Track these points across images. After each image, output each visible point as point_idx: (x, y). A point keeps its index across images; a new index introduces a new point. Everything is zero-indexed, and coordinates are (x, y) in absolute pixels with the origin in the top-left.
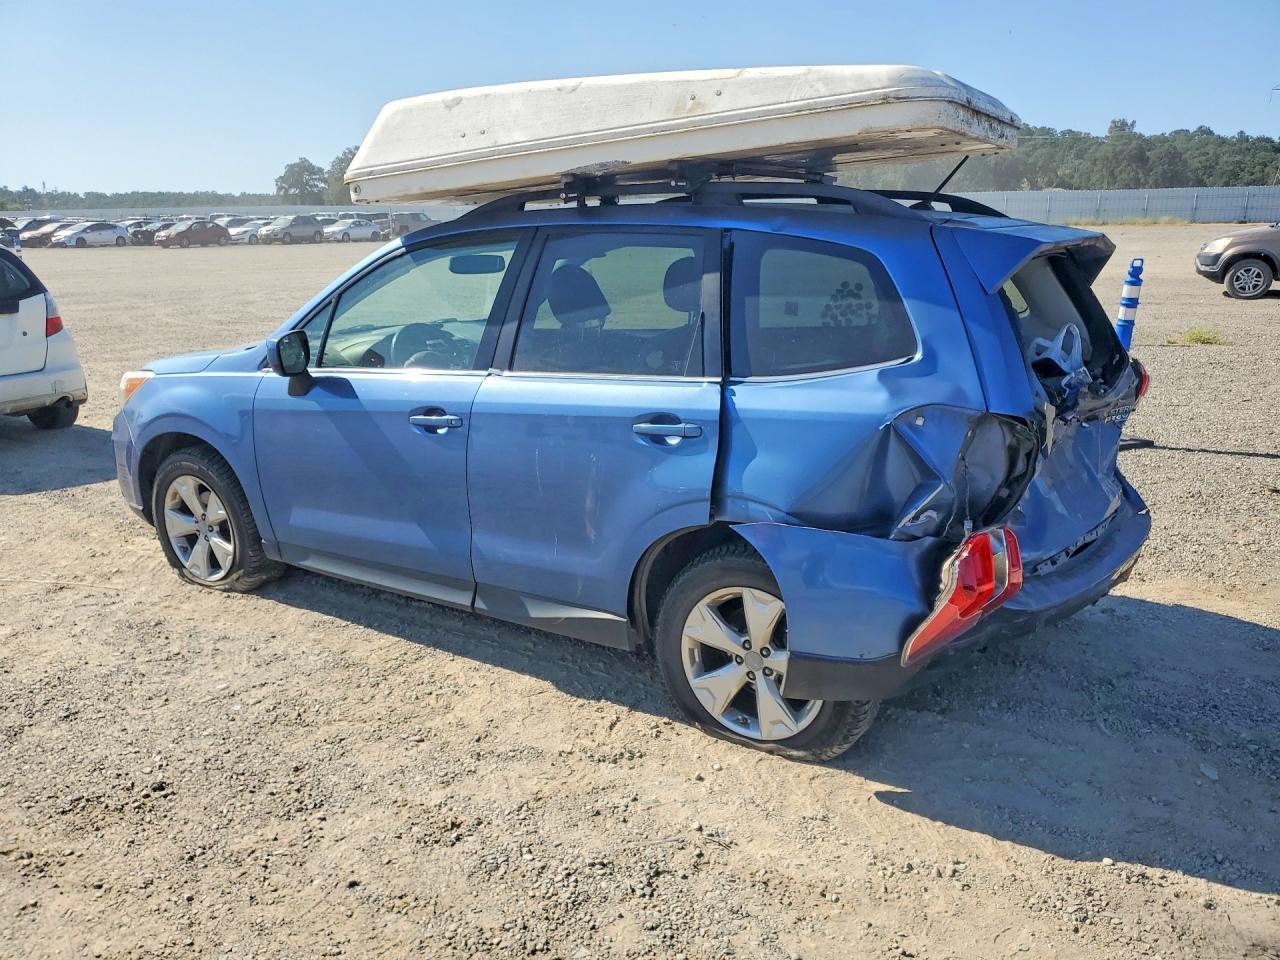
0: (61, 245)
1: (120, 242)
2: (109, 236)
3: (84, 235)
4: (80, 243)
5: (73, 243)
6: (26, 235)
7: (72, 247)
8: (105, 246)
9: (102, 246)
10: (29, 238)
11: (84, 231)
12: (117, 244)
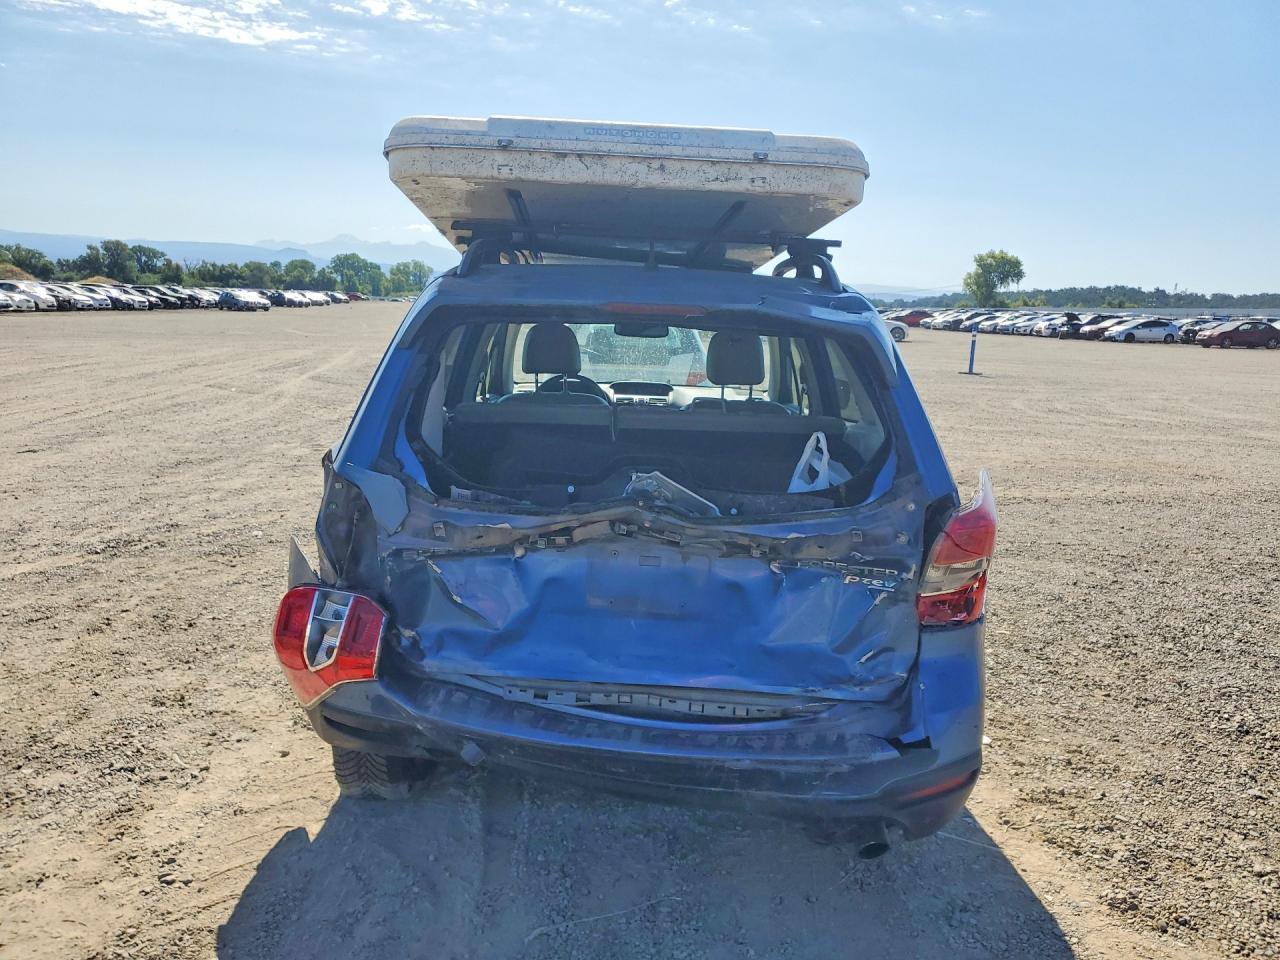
0: (1112, 339)
1: (1169, 340)
2: (1159, 333)
3: (1135, 332)
4: (1129, 338)
5: (1122, 338)
6: (1087, 329)
7: (1121, 341)
8: (1154, 342)
9: (1150, 342)
10: (1090, 332)
11: (1136, 327)
12: (1165, 342)
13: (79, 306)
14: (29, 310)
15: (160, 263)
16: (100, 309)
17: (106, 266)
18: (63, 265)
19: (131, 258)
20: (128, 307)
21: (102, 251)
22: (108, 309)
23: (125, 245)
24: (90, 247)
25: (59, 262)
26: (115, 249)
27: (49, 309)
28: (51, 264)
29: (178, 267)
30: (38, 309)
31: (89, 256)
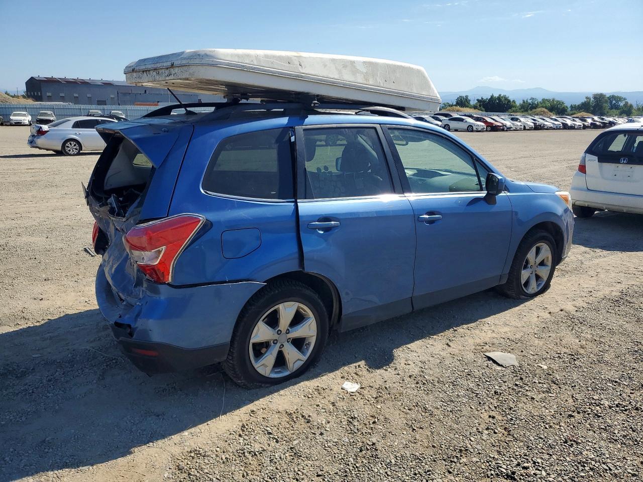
13: (546, 127)
14: (520, 130)
15: (622, 104)
16: (557, 129)
17: (593, 107)
18: (573, 108)
19: (606, 102)
20: (572, 128)
21: (592, 99)
22: (560, 129)
23: (605, 96)
24: (587, 98)
25: (571, 106)
26: (599, 98)
27: (530, 129)
28: (567, 107)
29: (631, 106)
30: (525, 129)
31: (585, 102)
